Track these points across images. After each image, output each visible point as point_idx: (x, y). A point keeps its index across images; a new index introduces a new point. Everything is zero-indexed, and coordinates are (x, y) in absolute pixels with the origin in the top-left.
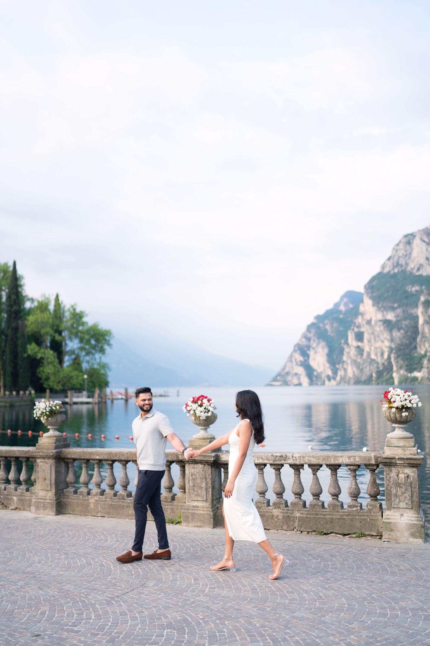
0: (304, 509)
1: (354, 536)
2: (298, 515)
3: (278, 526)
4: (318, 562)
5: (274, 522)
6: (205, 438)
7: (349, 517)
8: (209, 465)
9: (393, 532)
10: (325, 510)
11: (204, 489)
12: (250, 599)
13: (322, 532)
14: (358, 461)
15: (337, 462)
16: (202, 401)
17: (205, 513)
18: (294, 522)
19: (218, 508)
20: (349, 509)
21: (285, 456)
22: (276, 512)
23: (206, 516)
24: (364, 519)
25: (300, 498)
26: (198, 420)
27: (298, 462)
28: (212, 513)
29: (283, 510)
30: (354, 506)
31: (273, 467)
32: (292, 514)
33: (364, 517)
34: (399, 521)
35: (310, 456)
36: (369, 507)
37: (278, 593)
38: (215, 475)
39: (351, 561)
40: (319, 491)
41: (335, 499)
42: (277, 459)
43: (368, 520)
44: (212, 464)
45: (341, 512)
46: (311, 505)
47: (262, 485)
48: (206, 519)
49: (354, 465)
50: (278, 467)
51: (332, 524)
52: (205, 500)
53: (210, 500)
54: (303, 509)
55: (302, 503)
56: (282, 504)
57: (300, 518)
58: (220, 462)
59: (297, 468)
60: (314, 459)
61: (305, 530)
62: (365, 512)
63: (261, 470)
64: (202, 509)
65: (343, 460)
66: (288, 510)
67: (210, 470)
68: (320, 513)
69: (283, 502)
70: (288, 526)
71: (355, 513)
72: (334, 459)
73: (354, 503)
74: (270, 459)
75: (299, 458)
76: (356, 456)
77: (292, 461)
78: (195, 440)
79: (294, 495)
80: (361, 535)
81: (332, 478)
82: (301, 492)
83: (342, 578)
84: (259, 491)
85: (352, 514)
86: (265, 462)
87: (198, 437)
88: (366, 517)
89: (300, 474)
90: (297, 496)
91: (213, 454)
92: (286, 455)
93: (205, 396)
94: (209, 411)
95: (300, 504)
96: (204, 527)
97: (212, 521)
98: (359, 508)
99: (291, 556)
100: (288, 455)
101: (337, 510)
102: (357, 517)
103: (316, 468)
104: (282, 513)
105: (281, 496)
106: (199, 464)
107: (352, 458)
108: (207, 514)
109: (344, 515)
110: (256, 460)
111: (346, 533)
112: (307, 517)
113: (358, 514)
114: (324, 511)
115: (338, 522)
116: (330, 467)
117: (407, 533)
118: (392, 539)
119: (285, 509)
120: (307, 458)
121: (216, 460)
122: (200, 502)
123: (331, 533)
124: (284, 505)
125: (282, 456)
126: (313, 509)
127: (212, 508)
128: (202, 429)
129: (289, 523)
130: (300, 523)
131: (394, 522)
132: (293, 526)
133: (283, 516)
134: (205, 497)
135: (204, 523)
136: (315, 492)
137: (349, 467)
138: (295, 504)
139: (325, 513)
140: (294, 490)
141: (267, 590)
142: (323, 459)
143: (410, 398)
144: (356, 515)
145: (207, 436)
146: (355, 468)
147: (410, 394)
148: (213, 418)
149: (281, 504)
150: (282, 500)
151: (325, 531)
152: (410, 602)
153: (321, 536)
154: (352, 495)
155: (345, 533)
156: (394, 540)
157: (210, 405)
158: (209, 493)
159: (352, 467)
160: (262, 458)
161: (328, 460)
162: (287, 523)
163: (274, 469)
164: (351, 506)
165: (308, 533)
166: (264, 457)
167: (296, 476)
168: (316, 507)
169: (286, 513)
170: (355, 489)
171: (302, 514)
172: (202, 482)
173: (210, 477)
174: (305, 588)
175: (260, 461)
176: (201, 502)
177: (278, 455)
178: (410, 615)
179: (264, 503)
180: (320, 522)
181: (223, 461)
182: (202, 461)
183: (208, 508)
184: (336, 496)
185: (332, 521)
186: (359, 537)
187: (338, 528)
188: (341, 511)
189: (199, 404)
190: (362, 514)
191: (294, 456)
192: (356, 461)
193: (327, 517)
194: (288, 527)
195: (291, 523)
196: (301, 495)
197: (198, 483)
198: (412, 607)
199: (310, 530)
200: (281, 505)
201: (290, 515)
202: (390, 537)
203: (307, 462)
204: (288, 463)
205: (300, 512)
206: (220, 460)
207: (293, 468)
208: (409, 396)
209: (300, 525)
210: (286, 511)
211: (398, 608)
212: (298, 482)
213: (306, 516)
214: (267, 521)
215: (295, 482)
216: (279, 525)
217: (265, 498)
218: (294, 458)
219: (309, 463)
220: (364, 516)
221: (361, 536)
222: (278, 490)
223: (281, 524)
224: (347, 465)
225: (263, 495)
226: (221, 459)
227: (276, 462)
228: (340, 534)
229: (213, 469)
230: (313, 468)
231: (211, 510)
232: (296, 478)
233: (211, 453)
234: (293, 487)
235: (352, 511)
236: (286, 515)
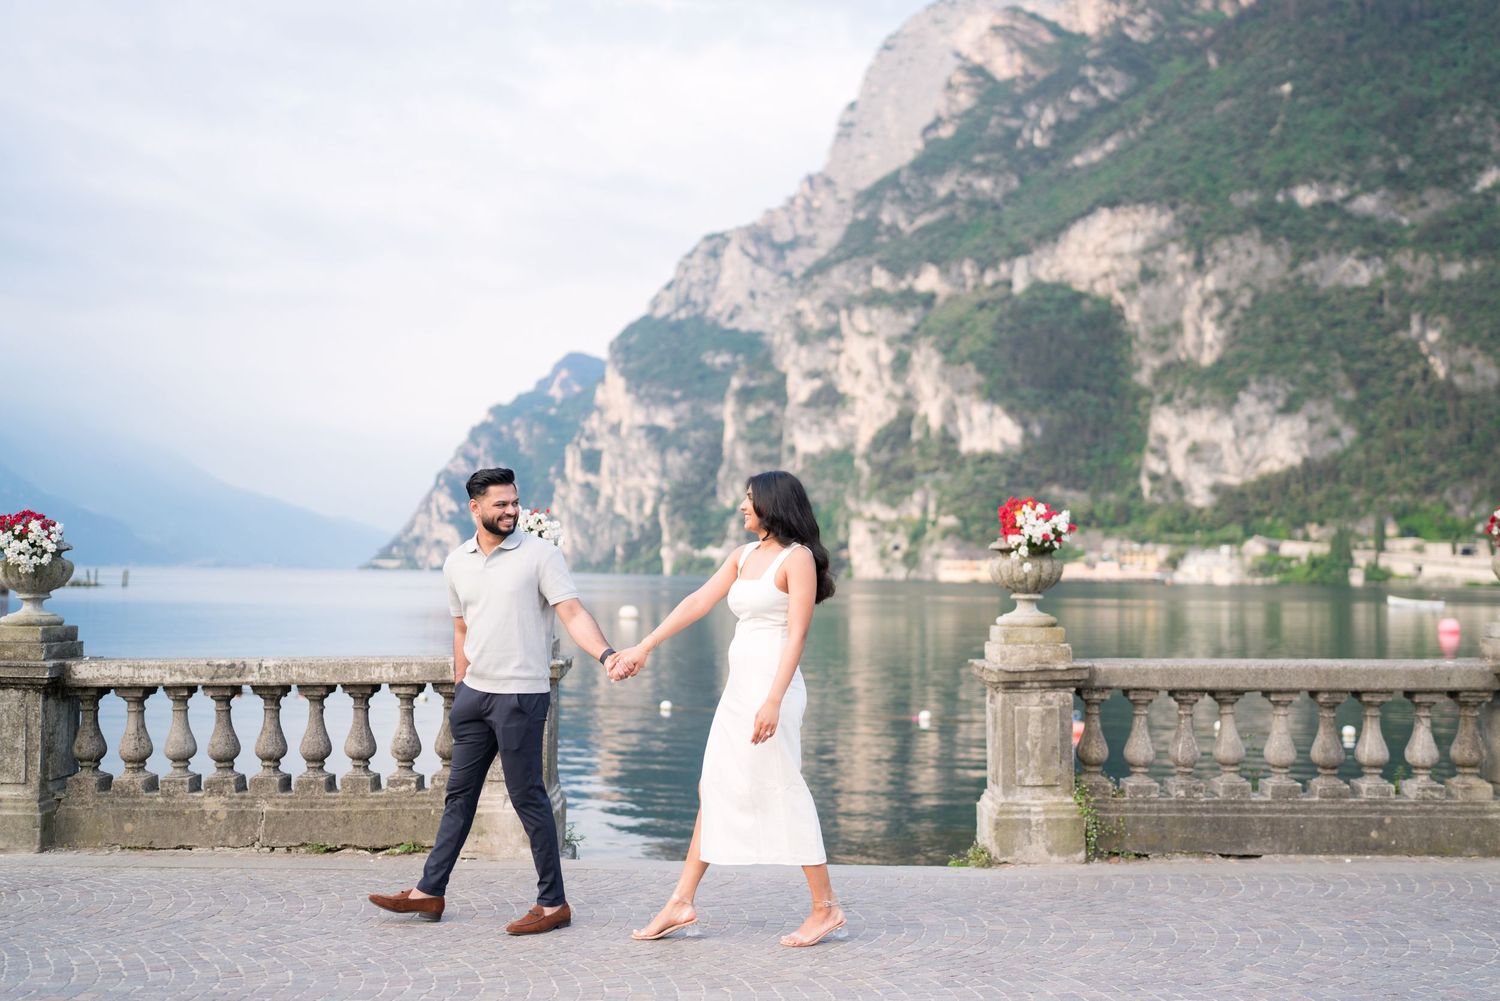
0: (284, 795)
1: (398, 851)
2: (266, 808)
3: (214, 838)
4: (277, 906)
5: (204, 828)
6: (33, 621)
7: (389, 808)
8: (37, 691)
9: (485, 835)
10: (333, 794)
11: (21, 753)
12: (39, 991)
13: (322, 846)
14: (416, 675)
15: (367, 679)
16: (26, 526)
17: (20, 813)
18: (255, 825)
19: (59, 800)
20: (390, 789)
21: (242, 666)
22: (211, 803)
23: (23, 821)
24: (423, 812)
25: (276, 768)
26: (13, 575)
27: (272, 681)
28: (39, 814)
29: (231, 798)
30: (403, 782)
31: (211, 693)
32: (252, 807)
33: (423, 807)
34: (500, 811)
35: (302, 666)
36: (436, 782)
37: (125, 974)
38: (56, 719)
39: (359, 898)
40: (322, 748)
41: (359, 766)
42: (220, 672)
43: (432, 812)
44: (49, 690)
45: (372, 797)
46: (299, 783)
47: (182, 739)
48: (22, 830)
49: (408, 685)
50: (226, 694)
51: (349, 827)
52: (22, 780)
53: (35, 781)
54: (280, 794)
55: (277, 780)
56: (229, 782)
57: (271, 816)
58: (69, 683)
59: (273, 694)
60: (313, 672)
61: (281, 844)
62: (426, 795)
63: (179, 700)
64: (10, 804)
65: (381, 673)
66: (243, 798)
67: (40, 703)
68: (321, 800)
69: (232, 779)
70: (241, 837)
71: (404, 799)
72: (360, 671)
73: (405, 775)
74: (202, 674)
75: (275, 669)
76: (412, 664)
77: (258, 678)
78: (5, 627)
79: (261, 761)
80: (412, 848)
81: (356, 716)
82: (277, 754)
83: (315, 932)
84: (171, 754)
85: (396, 800)
86: (192, 680)
87: (14, 621)
88: (428, 806)
89: (278, 711)
90: (267, 763)
91: (50, 663)
92: (243, 663)
93: (38, 512)
94: (45, 552)
95: (273, 782)
96: (15, 849)
97: (38, 834)
98: (413, 785)
99: (214, 898)
100: (248, 662)
101: (361, 793)
102: (407, 808)
103: (316, 693)
104: (227, 805)
105: (227, 764)
106: (10, 690)
107: (403, 669)
108: (25, 817)
109: (378, 804)
110: (168, 676)
111: (379, 846)
112: (288, 813)
113: (410, 800)
114: (330, 797)
115: (362, 821)
116: (352, 691)
117: (515, 837)
118: (481, 852)
119: (236, 794)
120: (295, 669)
121: (58, 678)
122: (8, 786)
123: (345, 846)
124: (233, 786)
125: (233, 666)
126: (304, 793)
127: (39, 801)
128: (26, 600)
129: (242, 828)
130: (271, 827)
131: (488, 814)
132: (252, 834)
133: (229, 813)
134: (22, 774)
135: (16, 841)
136: (314, 750)
137: (397, 690)
138: (262, 782)
139: (333, 801)
140: (262, 748)
141: (100, 969)
142: (335, 672)
143: (541, 527)
144: (405, 802)
145: (38, 618)
146: (410, 691)
147: (542, 516)
148: (57, 571)
149: (225, 783)
150: (229, 774)
151: (330, 845)
152: (447, 966)
153: (319, 856)
154: (400, 757)
155: (377, 847)
156: (486, 854)
157: (48, 537)
158: (35, 763)
159: (403, 690)
160: (182, 671)
161: (345, 672)
162: (238, 828)
163: (212, 697)
164: (395, 781)
165: (289, 849)
166: (187, 669)
167: (270, 714)
168: (312, 786)
169: (238, 804)
170: (408, 742)
171: (277, 804)
172: (16, 736)
173: (40, 721)
174: (207, 958)
175: (178, 679)
176: (12, 787)
177: (223, 662)
178: (433, 988)
179: (182, 783)
180: (318, 822)
181: (78, 680)
182: (17, 682)
183: (29, 801)
184: (363, 759)
185: (347, 819)
186: (410, 853)
187: (360, 834)
188: (372, 794)
189: (16, 533)
190: (421, 799)
191: (264, 664)
192: (413, 675)
193: (337, 809)
194: (238, 840)
195: (249, 828)
196: (277, 760)
197: (5, 738)
198: (446, 974)
199: (294, 844)
200: (226, 787)
201: (248, 809)
202: (478, 847)
203: (295, 678)
204: (247, 683)
205: (273, 801)
206: (70, 677)
207: (261, 695)
208: (540, 521)
209: (269, 832)
210: (239, 801)
211: (411, 978)
212: (271, 728)
213: (286, 810)
214: (187, 827)
215: (264, 729)
216: (216, 836)
217: (187, 771)
218: (264, 671)
219: (301, 681)
220: (423, 803)
221: (415, 851)
222: (222, 749)
223: (223, 832)
224: (392, 686)
225: (182, 765)
226: (73, 676)
227: (217, 681)
228: (366, 849)
229: (51, 701)
230: (310, 693)
231: (37, 805)
232: (268, 720)
233: (44, 660)
234: (259, 741)
235: (397, 793)
236: (236, 809)
